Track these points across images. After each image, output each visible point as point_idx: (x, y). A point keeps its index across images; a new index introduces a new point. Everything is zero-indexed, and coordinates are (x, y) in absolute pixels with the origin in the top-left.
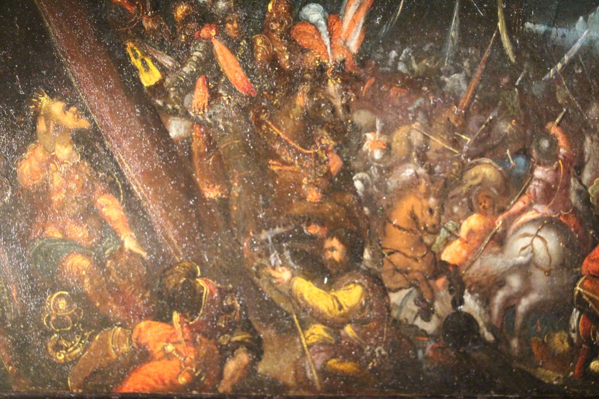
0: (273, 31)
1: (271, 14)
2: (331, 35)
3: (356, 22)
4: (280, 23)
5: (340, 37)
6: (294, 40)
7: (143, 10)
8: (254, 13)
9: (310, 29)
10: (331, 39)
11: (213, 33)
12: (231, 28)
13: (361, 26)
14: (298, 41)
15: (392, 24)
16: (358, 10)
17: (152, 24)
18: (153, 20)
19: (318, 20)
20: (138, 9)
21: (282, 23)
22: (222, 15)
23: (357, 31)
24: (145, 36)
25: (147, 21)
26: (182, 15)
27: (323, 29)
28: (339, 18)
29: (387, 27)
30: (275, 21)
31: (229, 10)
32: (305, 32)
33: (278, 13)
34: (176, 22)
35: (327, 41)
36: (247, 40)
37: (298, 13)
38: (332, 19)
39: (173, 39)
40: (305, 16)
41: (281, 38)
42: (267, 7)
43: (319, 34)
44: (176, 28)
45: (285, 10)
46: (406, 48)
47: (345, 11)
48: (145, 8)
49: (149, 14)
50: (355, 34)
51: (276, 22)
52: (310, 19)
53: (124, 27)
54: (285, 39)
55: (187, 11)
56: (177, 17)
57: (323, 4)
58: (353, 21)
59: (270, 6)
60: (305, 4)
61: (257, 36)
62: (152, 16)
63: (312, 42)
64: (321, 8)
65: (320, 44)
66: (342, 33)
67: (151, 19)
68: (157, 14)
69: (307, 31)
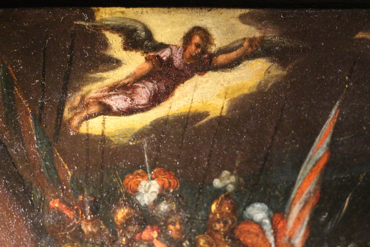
0: (217, 231)
1: (215, 214)
2: (275, 234)
3: (301, 219)
4: (223, 223)
5: (285, 235)
6: (238, 240)
7: (82, 214)
8: (197, 214)
9: (254, 228)
10: (275, 237)
11: (155, 234)
12: (174, 230)
13: (306, 223)
14: (242, 239)
15: (337, 220)
16: (303, 208)
17: (91, 228)
18: (92, 224)
19: (262, 219)
20: (77, 213)
21: (225, 223)
22: (165, 217)
23: (302, 228)
24: (84, 240)
25: (86, 225)
26: (122, 218)
27: (268, 227)
28: (283, 216)
29: (332, 223)
30: (218, 221)
31: (171, 212)
32: (249, 231)
33: (221, 214)
34: (116, 226)
35: (271, 239)
36: (190, 241)
37: (242, 213)
38: (277, 217)
39: (114, 242)
40: (249, 215)
41: (225, 237)
42: (210, 208)
43: (264, 232)
44: (116, 232)
45: (229, 209)
46: (350, 243)
47: (290, 209)
48: (84, 212)
49: (89, 217)
50: (300, 231)
51: (219, 223)
52: (255, 219)
53: (63, 231)
54: (228, 238)
55: (128, 214)
56: (117, 220)
57: (268, 203)
58: (298, 219)
59: (214, 207)
60: (249, 204)
61: (200, 236)
62: (92, 220)
63: (257, 241)
64: (266, 207)
65: (265, 242)
66: (286, 230)
67: (90, 223)
68: (96, 218)
69: (251, 230)
